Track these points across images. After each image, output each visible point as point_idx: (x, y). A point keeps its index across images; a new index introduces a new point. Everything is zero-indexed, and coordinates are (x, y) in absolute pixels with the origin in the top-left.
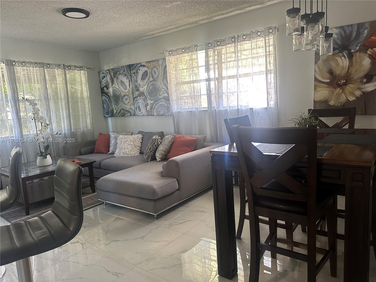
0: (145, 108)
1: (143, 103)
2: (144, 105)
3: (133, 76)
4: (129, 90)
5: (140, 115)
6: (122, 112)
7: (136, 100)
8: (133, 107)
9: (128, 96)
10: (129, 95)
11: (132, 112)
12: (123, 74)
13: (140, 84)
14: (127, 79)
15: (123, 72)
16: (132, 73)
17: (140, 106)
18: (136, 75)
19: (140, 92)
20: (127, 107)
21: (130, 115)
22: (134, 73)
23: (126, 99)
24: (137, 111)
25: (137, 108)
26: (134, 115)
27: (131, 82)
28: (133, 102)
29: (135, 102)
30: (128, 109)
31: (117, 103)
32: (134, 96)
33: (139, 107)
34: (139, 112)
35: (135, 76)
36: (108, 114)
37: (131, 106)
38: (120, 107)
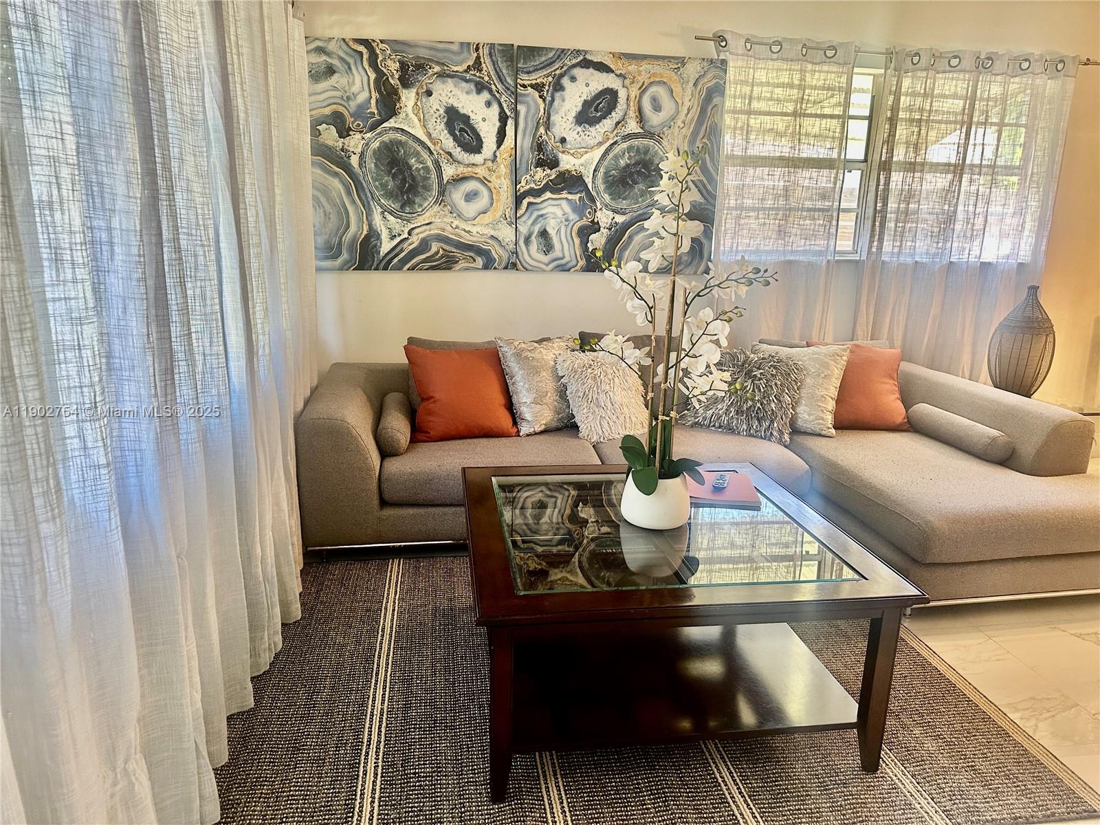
0: (577, 241)
1: (567, 220)
2: (576, 228)
3: (529, 99)
4: (495, 156)
5: (544, 267)
6: (437, 253)
7: (530, 204)
8: (507, 234)
9: (484, 181)
10: (493, 179)
11: (497, 252)
12: (467, 81)
13: (563, 140)
14: (488, 104)
15: (466, 71)
16: (524, 86)
17: (552, 232)
18: (549, 99)
19: (562, 175)
20: (469, 232)
21: (486, 267)
22: (538, 87)
23: (470, 197)
24: (528, 250)
25: (533, 238)
26: (512, 266)
27: (510, 122)
28: (509, 213)
29: (520, 212)
30: (475, 239)
31: (402, 207)
32: (523, 186)
33: (544, 234)
34: (542, 257)
35: (544, 100)
36: (335, 257)
37: (494, 229)
38: (425, 227)
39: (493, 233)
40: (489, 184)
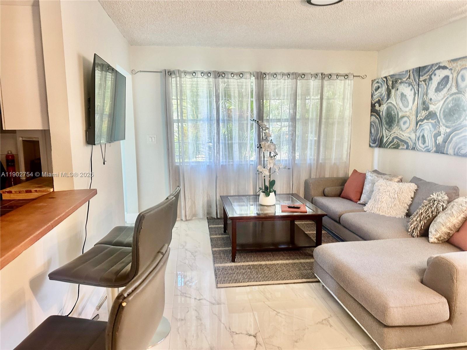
0: (433, 139)
1: (430, 131)
2: (433, 134)
3: (422, 86)
4: (412, 108)
5: (422, 149)
6: (395, 142)
7: (420, 125)
8: (413, 136)
9: (408, 117)
10: (411, 116)
11: (411, 144)
12: (406, 83)
13: (431, 99)
14: (411, 90)
15: (407, 80)
16: (421, 81)
17: (426, 136)
18: (427, 84)
19: (430, 113)
20: (403, 135)
21: (407, 148)
22: (425, 81)
23: (405, 123)
24: (418, 143)
25: (420, 138)
26: (413, 149)
27: (417, 95)
28: (414, 128)
29: (417, 128)
30: (405, 138)
31: (389, 127)
32: (419, 118)
33: (423, 136)
34: (421, 145)
35: (426, 85)
36: (375, 143)
37: (410, 134)
38: (394, 134)
39: (409, 136)
40: (409, 118)
